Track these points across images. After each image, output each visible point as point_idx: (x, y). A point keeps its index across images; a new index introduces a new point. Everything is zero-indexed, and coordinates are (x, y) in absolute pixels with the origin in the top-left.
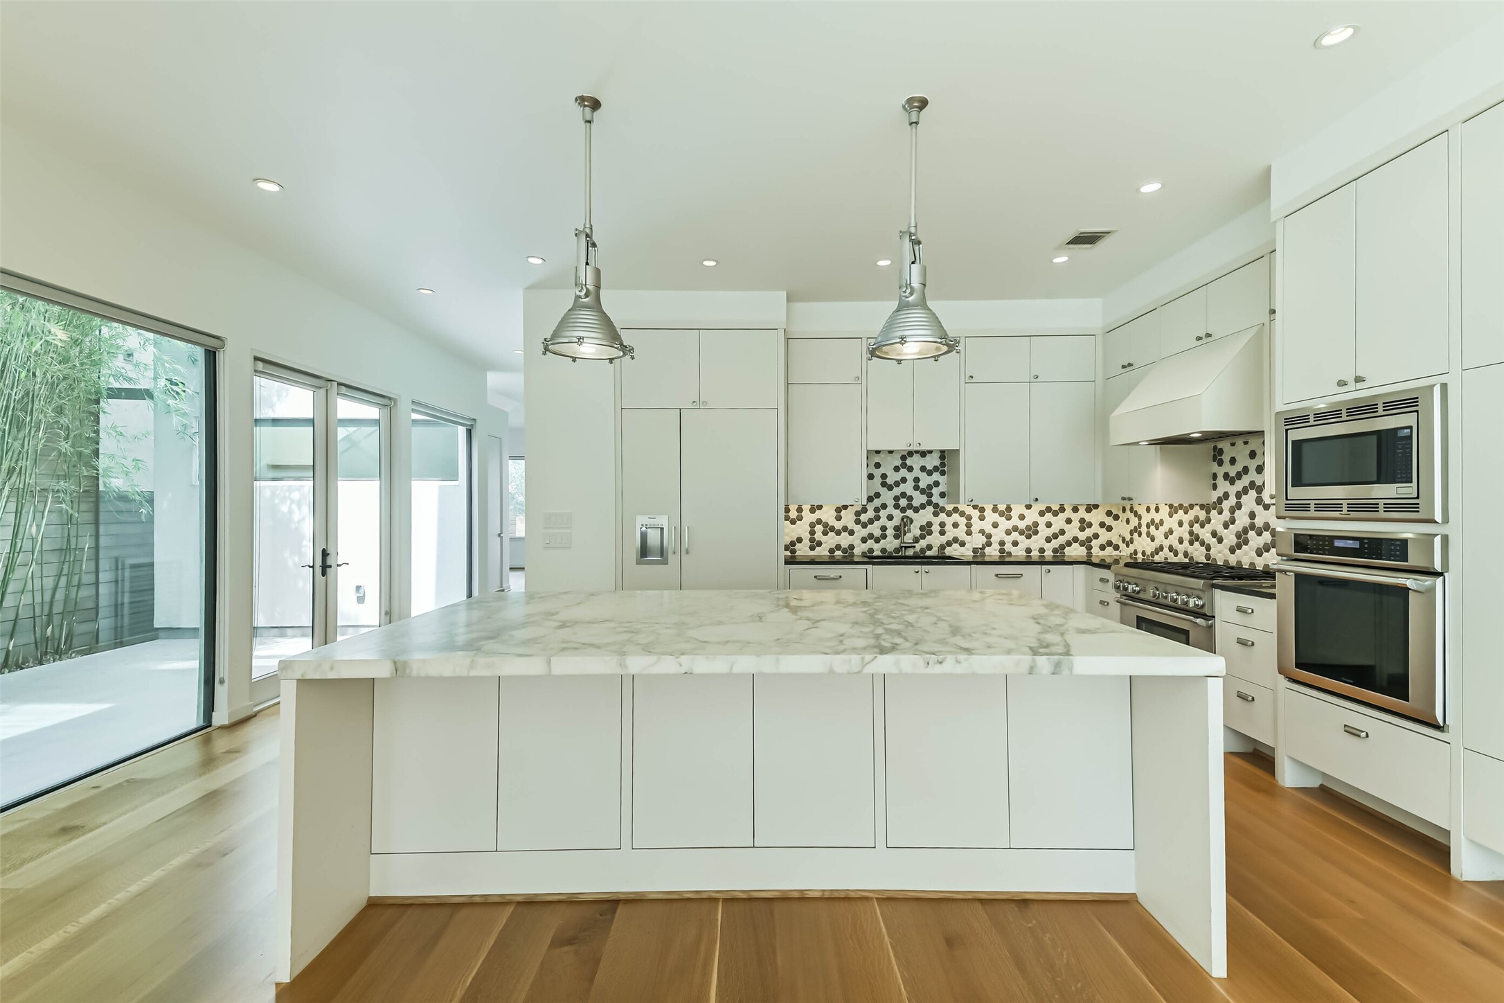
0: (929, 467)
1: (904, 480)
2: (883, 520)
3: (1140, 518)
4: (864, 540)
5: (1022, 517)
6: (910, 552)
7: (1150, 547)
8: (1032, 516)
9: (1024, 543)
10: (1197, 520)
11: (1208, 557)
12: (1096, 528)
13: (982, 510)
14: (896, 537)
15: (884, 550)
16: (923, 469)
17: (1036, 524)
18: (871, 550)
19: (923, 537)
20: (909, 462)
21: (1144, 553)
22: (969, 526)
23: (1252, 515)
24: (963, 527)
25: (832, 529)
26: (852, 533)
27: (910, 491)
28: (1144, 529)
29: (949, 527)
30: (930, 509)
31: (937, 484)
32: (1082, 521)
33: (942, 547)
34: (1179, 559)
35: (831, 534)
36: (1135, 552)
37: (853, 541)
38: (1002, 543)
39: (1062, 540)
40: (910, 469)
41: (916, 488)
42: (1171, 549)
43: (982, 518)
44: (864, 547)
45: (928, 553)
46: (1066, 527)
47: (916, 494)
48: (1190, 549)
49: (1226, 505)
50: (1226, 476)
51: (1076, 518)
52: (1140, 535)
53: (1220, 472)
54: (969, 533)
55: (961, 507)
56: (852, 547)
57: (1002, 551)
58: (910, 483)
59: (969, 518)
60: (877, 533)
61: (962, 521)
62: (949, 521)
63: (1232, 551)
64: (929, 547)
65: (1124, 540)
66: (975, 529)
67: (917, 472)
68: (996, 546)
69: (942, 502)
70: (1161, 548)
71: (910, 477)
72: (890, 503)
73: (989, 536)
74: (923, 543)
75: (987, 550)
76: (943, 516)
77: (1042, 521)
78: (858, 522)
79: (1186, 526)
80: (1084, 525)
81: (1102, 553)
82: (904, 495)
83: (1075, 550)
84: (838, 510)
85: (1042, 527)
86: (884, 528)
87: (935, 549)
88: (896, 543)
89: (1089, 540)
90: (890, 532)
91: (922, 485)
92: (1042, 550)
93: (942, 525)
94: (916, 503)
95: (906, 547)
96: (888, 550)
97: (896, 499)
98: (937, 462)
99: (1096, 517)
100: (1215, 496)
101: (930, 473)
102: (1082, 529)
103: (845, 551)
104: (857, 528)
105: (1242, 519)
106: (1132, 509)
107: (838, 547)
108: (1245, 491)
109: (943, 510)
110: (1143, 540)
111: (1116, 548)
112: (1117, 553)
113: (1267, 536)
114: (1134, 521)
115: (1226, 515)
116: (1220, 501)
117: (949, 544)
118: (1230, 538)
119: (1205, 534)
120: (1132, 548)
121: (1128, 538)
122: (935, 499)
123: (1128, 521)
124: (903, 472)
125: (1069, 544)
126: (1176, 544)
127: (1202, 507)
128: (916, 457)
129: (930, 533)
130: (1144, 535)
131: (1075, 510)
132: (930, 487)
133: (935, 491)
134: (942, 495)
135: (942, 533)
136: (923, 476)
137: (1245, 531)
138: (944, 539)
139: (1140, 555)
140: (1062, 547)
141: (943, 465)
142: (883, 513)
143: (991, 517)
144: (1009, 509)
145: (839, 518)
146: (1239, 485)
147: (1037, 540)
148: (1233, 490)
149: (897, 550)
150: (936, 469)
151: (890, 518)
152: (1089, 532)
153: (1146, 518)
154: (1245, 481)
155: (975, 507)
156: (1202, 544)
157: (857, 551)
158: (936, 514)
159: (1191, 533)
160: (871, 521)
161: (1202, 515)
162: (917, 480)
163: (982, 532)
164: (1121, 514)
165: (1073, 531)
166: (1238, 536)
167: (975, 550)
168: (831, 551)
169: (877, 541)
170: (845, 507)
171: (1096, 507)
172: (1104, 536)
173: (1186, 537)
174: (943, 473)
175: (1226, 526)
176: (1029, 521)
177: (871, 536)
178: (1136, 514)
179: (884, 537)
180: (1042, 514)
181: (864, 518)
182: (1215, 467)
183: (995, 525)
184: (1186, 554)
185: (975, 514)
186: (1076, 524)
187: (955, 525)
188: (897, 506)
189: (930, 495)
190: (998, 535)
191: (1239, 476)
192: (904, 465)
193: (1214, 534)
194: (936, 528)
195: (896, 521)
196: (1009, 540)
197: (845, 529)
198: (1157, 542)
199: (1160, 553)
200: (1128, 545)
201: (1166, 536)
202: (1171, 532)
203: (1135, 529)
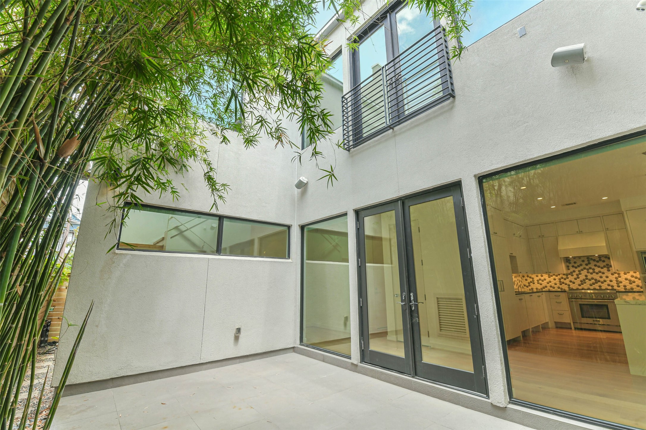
3: (533, 278)
7: (540, 287)
10: (562, 278)
11: (569, 288)
21: (537, 289)
23: (586, 276)
28: (536, 282)
34: (556, 289)
42: (551, 287)
48: (561, 286)
49: (574, 274)
50: (573, 266)
52: (534, 283)
53: (570, 265)
63: (579, 285)
65: (525, 285)
70: (546, 287)
79: (557, 280)
100: (569, 272)
105: (582, 277)
108: (582, 270)
110: (536, 285)
113: (593, 281)
115: (575, 276)
116: (571, 273)
118: (578, 282)
119: (567, 281)
120: (530, 288)
121: (527, 284)
126: (553, 285)
127: (564, 274)
130: (536, 283)
137: (584, 280)
139: (535, 290)
146: (579, 269)
148: (577, 270)
154: (581, 267)
156: (566, 284)
159: (560, 282)
161: (564, 277)
166: (581, 281)
173: (558, 283)
175: (575, 279)
178: (530, 278)
182: (568, 264)
184: (559, 288)
191: (579, 266)
193: (571, 281)
198: (544, 285)
199: (546, 288)
200: (527, 287)
201: (548, 283)
202: (550, 282)
203: (531, 282)
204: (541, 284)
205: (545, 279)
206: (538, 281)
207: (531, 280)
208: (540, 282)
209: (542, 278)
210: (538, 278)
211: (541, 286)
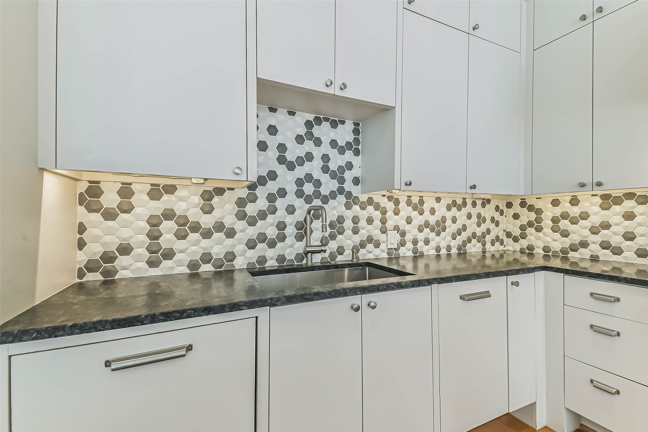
0: (341, 143)
1: (309, 157)
2: (281, 214)
3: (539, 212)
4: (251, 245)
5: (433, 211)
6: (317, 259)
8: (441, 210)
9: (435, 240)
12: (488, 224)
13: (397, 202)
14: (299, 238)
15: (281, 259)
16: (333, 143)
17: (444, 219)
18: (262, 260)
19: (333, 237)
20: (317, 131)
21: (546, 249)
22: (384, 221)
24: (377, 223)
25: (196, 228)
26: (231, 233)
27: (317, 174)
28: (547, 223)
29: (363, 223)
30: (342, 199)
31: (349, 166)
32: (479, 216)
33: (355, 250)
34: (625, 258)
35: (194, 236)
36: (531, 248)
37: (234, 246)
38: (415, 242)
39: (465, 235)
40: (318, 142)
41: (325, 169)
42: (605, 245)
43: (396, 212)
44: (252, 255)
45: (340, 259)
46: (468, 222)
47: (325, 178)
51: (474, 212)
52: (539, 229)
54: (384, 231)
55: (377, 198)
56: (231, 256)
57: (415, 251)
58: (317, 163)
59: (384, 212)
60: (272, 232)
61: (377, 215)
62: (363, 215)
64: (341, 251)
65: (509, 235)
66: (390, 224)
67: (326, 148)
68: (409, 245)
69: (356, 191)
70: (584, 244)
71: (317, 152)
72: (291, 188)
73: (403, 234)
74: (333, 246)
75: (403, 251)
76: (356, 208)
77: (449, 215)
78: (241, 216)
80: (481, 220)
81: (493, 249)
82: (309, 177)
83: (474, 246)
84: (207, 196)
85: (449, 222)
86: (281, 226)
87: (348, 253)
88: (300, 247)
89: (483, 236)
90: (291, 231)
91: (333, 166)
92: (449, 248)
93: (356, 220)
94: (324, 191)
95: (313, 252)
96: (288, 258)
97: (300, 182)
98: (350, 138)
99: (488, 212)
101: (342, 151)
102: (479, 225)
103: (218, 264)
104: (240, 225)
106: (523, 204)
107: (206, 258)
109: (356, 200)
110: (545, 235)
111: (502, 243)
112: (501, 248)
114: (527, 216)
117: (362, 245)
120: (524, 243)
121: (517, 232)
122: (348, 186)
123: (516, 216)
124: (308, 146)
125: (469, 241)
128: (326, 125)
129: (341, 232)
130: (547, 230)
131: (474, 204)
132: (341, 169)
133: (348, 175)
134: (356, 181)
135: (356, 231)
136: (333, 153)
138: (357, 239)
139: (539, 251)
140: (464, 244)
141: (357, 141)
142: (280, 203)
143: (405, 210)
144: (421, 202)
145: (208, 210)
147: (446, 237)
149: (300, 257)
150: (349, 145)
151: (291, 210)
152: (484, 227)
153: (549, 212)
155: (390, 198)
157: (240, 263)
158: (348, 206)
160: (263, 215)
162: (326, 158)
163: (396, 228)
164: (505, 209)
165: (472, 227)
167: (390, 251)
168: (193, 265)
169: (272, 244)
170: (220, 191)
171: (489, 201)
172: (496, 231)
174: (357, 153)
176: (438, 216)
177: (262, 238)
178: (531, 208)
179: (282, 238)
180: (449, 208)
181: (251, 209)
183: (409, 221)
185: (390, 206)
186: (474, 219)
187: (370, 221)
188: (300, 194)
189: (342, 181)
190: (412, 232)
192: (310, 135)
194: (348, 224)
195: (300, 215)
196: (421, 237)
197: (219, 227)
198: (575, 238)
199: (582, 250)
200: (516, 240)
201: (594, 231)
202: (606, 226)
203: (530, 224)
204: (565, 234)
205: (585, 216)
206: (555, 220)
207: (533, 216)
208: (564, 224)
209: (575, 211)
210: (558, 211)
211: (567, 242)
